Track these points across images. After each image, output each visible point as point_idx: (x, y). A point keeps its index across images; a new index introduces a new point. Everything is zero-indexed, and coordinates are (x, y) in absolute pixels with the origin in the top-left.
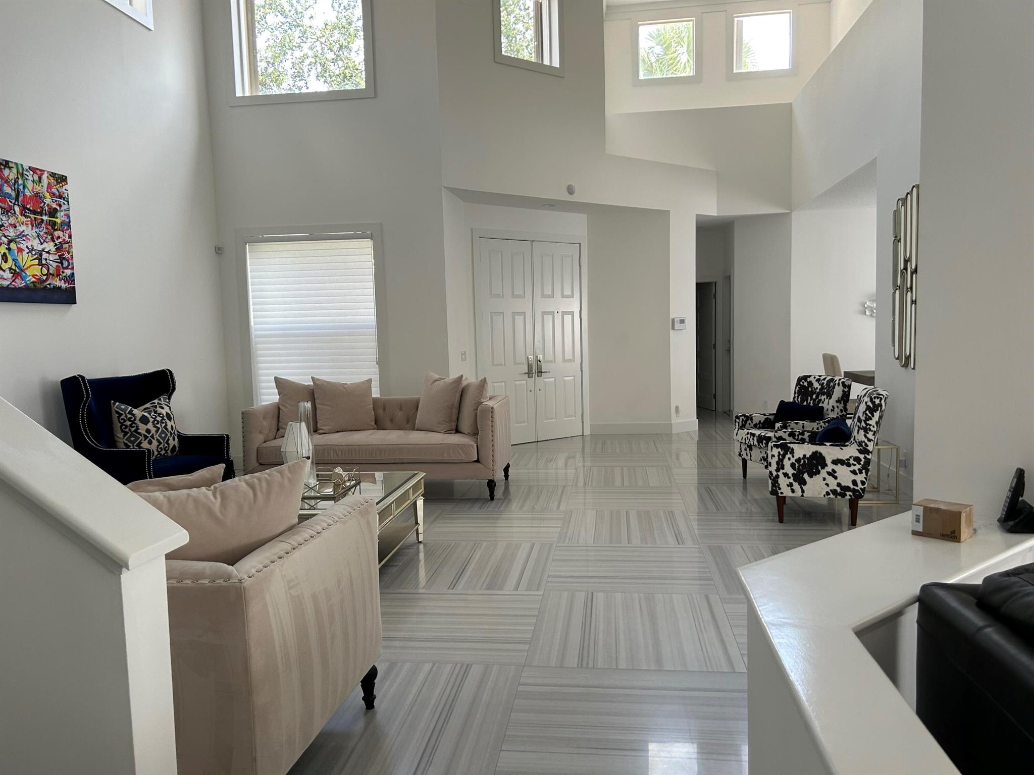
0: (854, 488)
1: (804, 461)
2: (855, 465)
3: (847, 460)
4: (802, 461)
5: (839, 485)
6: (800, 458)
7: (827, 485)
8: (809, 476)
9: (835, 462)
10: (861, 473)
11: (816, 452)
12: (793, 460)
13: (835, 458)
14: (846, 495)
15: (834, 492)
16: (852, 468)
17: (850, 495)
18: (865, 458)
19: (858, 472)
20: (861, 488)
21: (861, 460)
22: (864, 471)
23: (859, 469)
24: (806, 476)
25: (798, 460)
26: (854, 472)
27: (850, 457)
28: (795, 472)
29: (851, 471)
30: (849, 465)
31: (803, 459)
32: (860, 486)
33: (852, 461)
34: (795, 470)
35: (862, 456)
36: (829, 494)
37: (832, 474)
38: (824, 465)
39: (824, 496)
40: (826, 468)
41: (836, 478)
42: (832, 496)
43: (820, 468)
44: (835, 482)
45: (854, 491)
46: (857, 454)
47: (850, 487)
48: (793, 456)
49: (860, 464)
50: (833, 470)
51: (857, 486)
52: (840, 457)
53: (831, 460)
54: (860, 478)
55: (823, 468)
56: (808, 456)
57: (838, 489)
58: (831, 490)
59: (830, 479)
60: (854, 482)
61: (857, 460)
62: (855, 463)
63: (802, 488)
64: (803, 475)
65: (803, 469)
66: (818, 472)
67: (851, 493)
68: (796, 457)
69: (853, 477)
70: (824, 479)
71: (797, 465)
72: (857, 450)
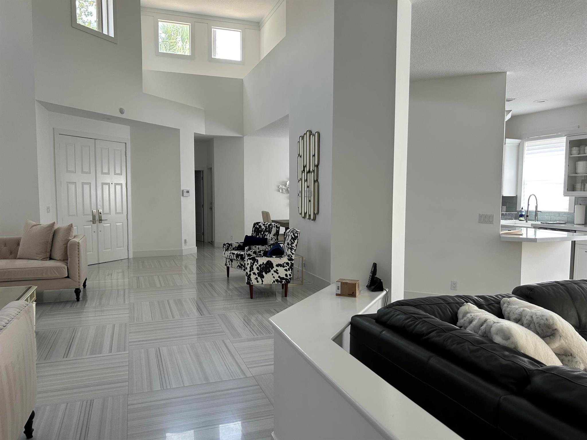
0: (286, 278)
1: (263, 266)
2: (286, 266)
3: (283, 264)
4: (262, 266)
5: (279, 277)
6: (261, 264)
7: (274, 277)
8: (265, 273)
9: (278, 266)
10: (289, 270)
11: (269, 261)
12: (258, 266)
13: (277, 264)
14: (283, 282)
15: (277, 281)
16: (285, 268)
17: (284, 282)
18: (291, 263)
19: (288, 270)
20: (289, 278)
21: (289, 264)
22: (290, 269)
23: (288, 268)
24: (264, 273)
25: (260, 266)
26: (286, 270)
27: (284, 263)
28: (259, 272)
29: (285, 270)
30: (284, 267)
31: (262, 265)
32: (289, 277)
33: (285, 265)
34: (259, 271)
35: (289, 262)
36: (275, 282)
37: (276, 272)
38: (272, 267)
39: (273, 283)
40: (273, 268)
41: (278, 273)
42: (276, 283)
43: (270, 269)
44: (278, 276)
45: (286, 279)
46: (288, 261)
47: (284, 278)
48: (258, 264)
49: (288, 266)
50: (277, 270)
51: (288, 277)
52: (280, 263)
53: (276, 265)
54: (289, 273)
55: (272, 269)
56: (265, 263)
57: (279, 279)
58: (276, 280)
59: (275, 274)
60: (286, 275)
61: (287, 264)
62: (287, 265)
63: (262, 280)
64: (263, 273)
65: (262, 270)
66: (270, 271)
67: (285, 281)
68: (259, 264)
69: (286, 272)
70: (272, 274)
71: (260, 268)
72: (287, 259)
